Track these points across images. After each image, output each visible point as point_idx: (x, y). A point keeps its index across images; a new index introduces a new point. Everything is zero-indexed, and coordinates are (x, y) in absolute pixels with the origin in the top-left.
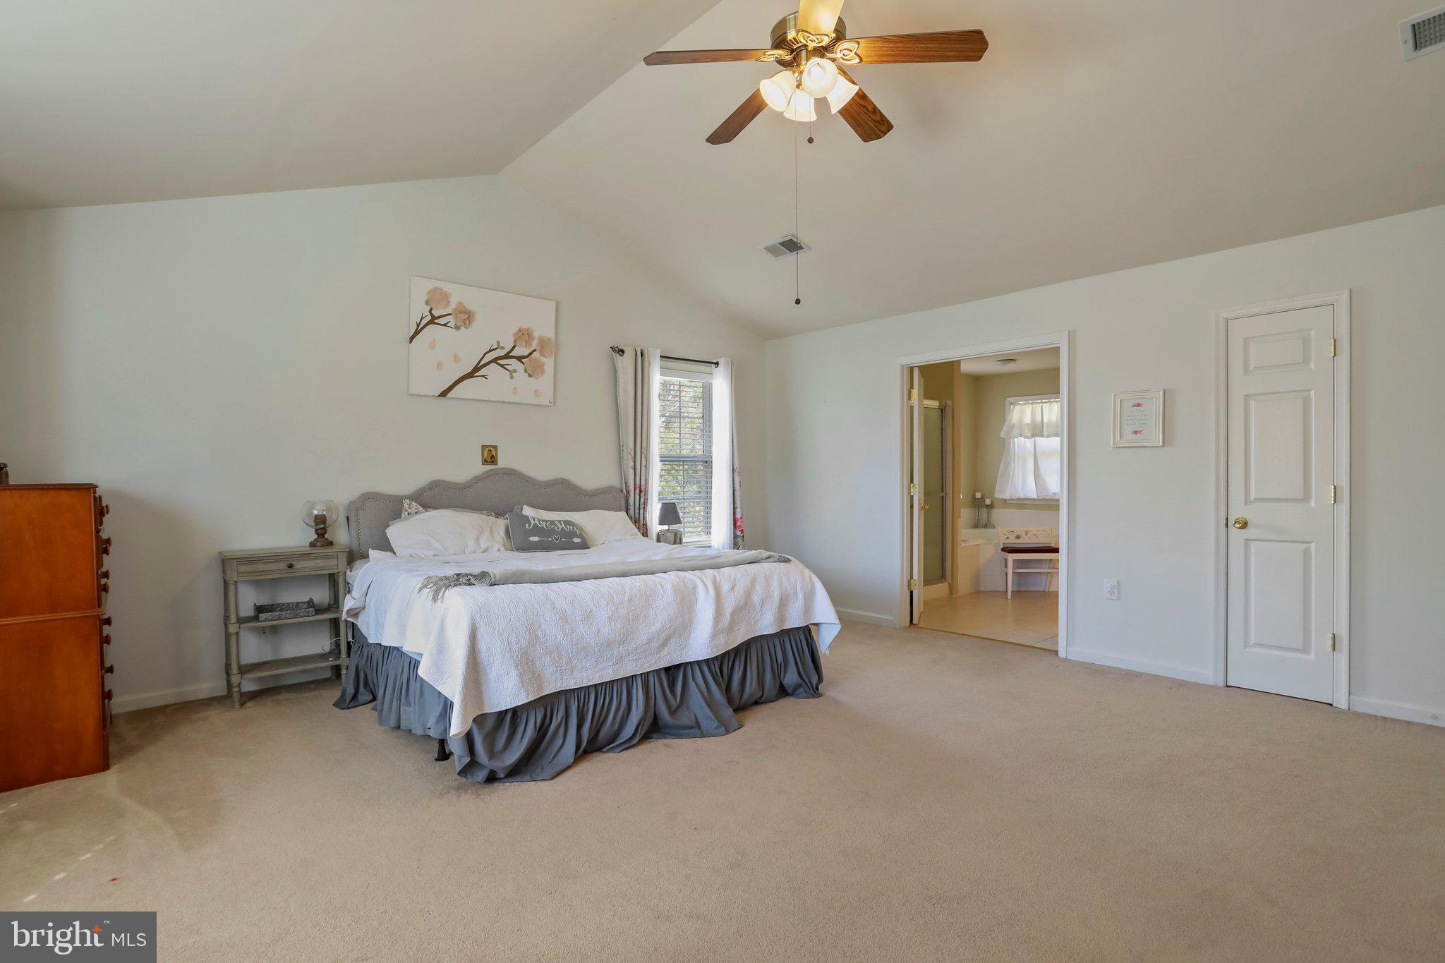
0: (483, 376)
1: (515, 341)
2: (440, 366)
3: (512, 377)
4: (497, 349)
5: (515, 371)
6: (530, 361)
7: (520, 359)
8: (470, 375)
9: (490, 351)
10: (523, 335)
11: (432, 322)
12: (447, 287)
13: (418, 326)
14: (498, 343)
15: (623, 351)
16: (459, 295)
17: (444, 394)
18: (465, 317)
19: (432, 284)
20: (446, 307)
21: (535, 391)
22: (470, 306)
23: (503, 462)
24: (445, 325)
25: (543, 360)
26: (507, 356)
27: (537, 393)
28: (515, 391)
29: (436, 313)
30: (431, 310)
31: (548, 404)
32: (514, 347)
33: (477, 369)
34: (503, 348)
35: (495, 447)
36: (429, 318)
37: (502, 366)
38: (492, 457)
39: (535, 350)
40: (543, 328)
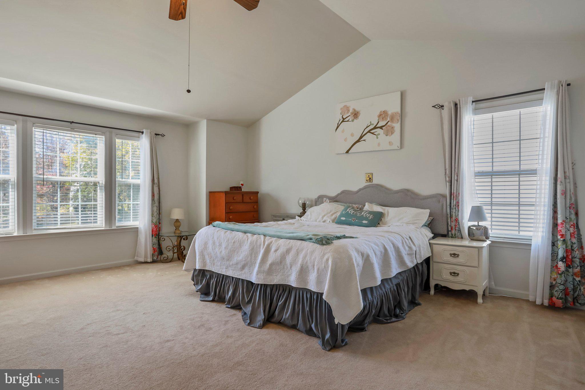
0: (364, 140)
1: (378, 119)
2: (346, 140)
3: (377, 138)
4: (370, 125)
5: (379, 134)
6: (387, 127)
7: (381, 128)
8: (358, 141)
9: (367, 127)
10: (383, 115)
11: (343, 121)
12: (348, 104)
13: (338, 125)
14: (371, 122)
15: (442, 106)
16: (353, 106)
17: (347, 152)
18: (356, 115)
19: (342, 105)
20: (348, 113)
21: (389, 142)
22: (357, 109)
23: (375, 181)
24: (348, 121)
25: (394, 125)
26: (375, 128)
27: (390, 143)
28: (379, 145)
29: (344, 117)
30: (343, 116)
31: (397, 148)
32: (378, 122)
33: (361, 137)
34: (373, 124)
35: (372, 174)
36: (342, 119)
37: (373, 133)
38: (370, 179)
39: (389, 121)
40: (394, 108)
